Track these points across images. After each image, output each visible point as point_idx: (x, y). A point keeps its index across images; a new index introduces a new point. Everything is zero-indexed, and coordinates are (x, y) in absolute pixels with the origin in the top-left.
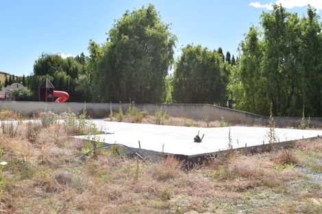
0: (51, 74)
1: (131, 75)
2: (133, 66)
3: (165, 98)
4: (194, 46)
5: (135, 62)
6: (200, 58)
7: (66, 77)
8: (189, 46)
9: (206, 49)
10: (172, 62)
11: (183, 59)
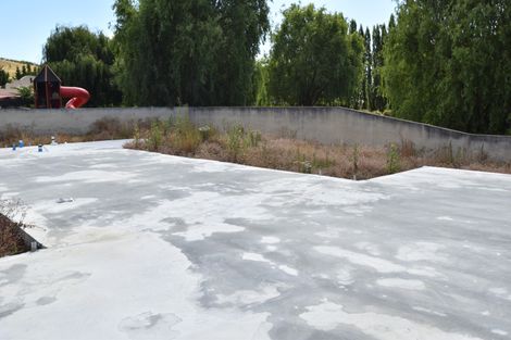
0: (71, 59)
1: (189, 53)
2: (192, 35)
3: (255, 93)
4: (302, 6)
5: (195, 28)
6: (313, 25)
7: (96, 63)
8: (294, 6)
9: (323, 9)
10: (265, 30)
11: (284, 27)
